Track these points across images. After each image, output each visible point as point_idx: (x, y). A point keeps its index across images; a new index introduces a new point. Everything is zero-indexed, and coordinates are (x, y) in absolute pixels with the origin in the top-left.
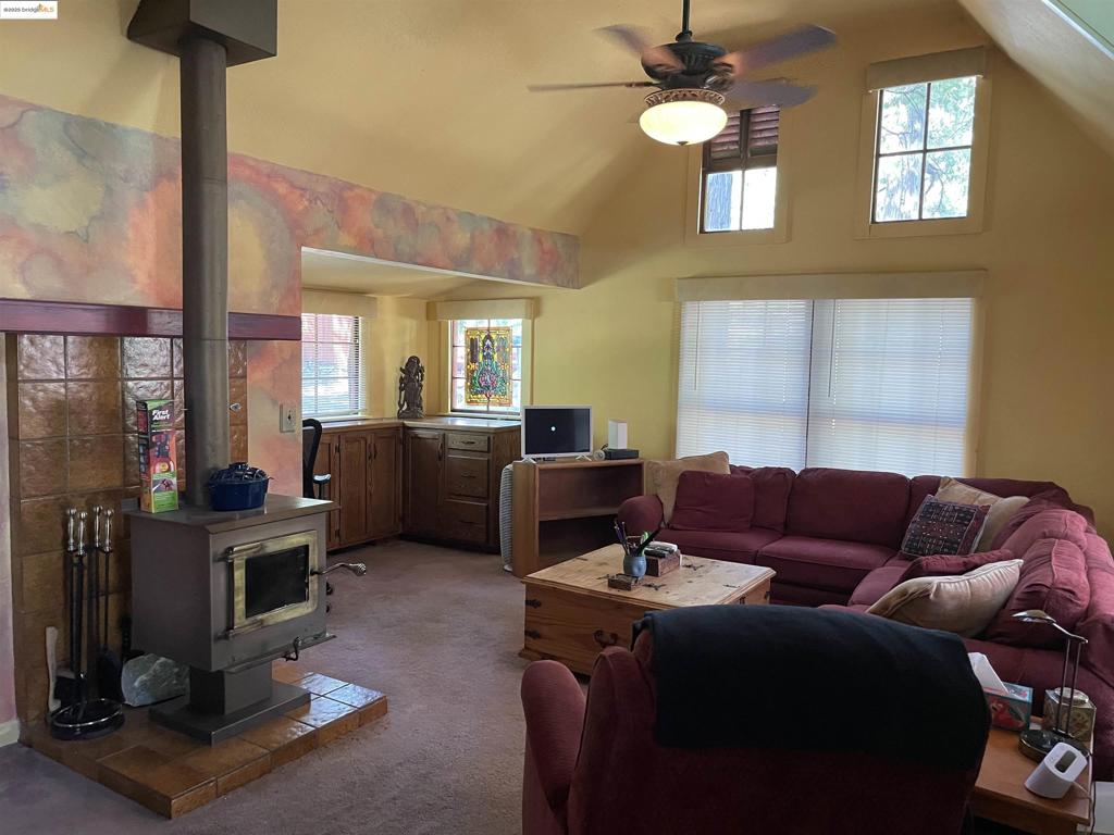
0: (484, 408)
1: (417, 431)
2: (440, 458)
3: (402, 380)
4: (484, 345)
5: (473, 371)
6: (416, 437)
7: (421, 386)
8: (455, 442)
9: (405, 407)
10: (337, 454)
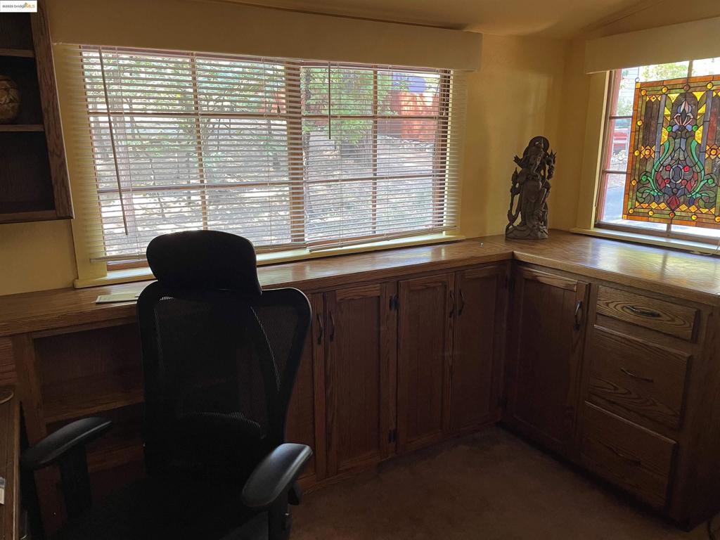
0: (663, 227)
1: (536, 271)
2: (577, 327)
3: (516, 177)
4: (674, 112)
5: (646, 159)
6: (535, 280)
7: (547, 187)
8: (611, 305)
9: (519, 220)
10: (394, 312)
